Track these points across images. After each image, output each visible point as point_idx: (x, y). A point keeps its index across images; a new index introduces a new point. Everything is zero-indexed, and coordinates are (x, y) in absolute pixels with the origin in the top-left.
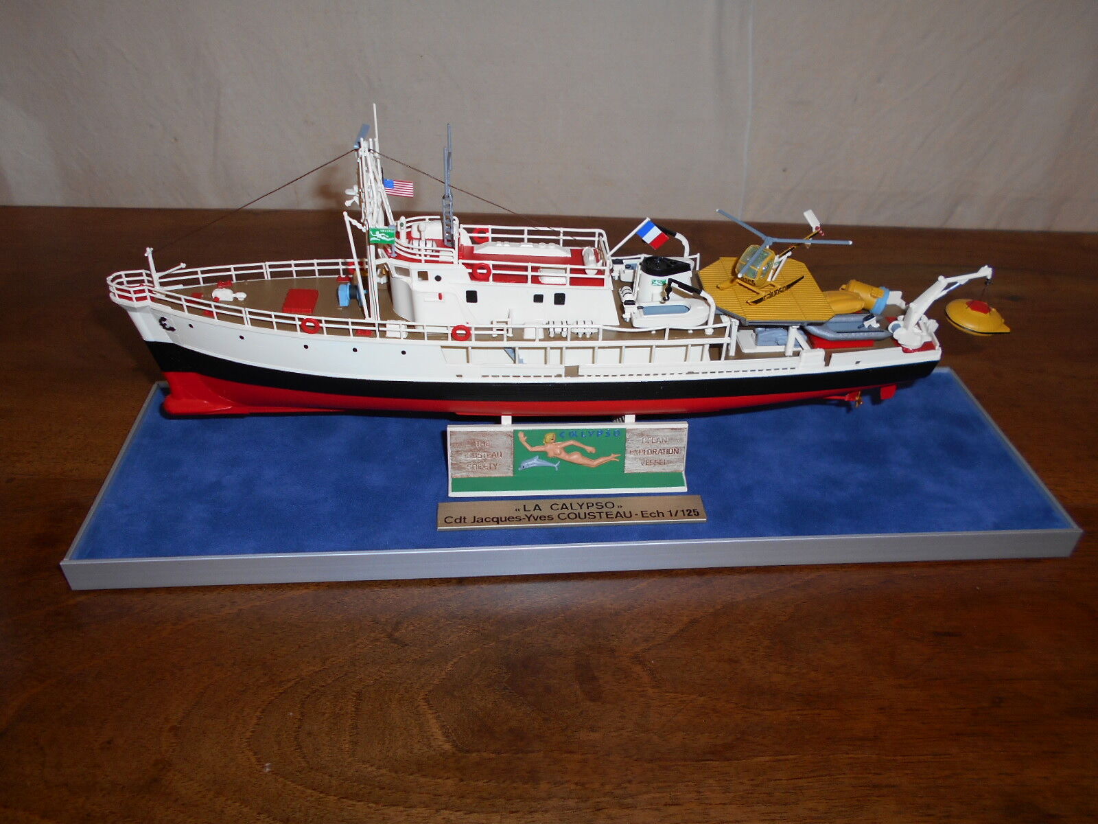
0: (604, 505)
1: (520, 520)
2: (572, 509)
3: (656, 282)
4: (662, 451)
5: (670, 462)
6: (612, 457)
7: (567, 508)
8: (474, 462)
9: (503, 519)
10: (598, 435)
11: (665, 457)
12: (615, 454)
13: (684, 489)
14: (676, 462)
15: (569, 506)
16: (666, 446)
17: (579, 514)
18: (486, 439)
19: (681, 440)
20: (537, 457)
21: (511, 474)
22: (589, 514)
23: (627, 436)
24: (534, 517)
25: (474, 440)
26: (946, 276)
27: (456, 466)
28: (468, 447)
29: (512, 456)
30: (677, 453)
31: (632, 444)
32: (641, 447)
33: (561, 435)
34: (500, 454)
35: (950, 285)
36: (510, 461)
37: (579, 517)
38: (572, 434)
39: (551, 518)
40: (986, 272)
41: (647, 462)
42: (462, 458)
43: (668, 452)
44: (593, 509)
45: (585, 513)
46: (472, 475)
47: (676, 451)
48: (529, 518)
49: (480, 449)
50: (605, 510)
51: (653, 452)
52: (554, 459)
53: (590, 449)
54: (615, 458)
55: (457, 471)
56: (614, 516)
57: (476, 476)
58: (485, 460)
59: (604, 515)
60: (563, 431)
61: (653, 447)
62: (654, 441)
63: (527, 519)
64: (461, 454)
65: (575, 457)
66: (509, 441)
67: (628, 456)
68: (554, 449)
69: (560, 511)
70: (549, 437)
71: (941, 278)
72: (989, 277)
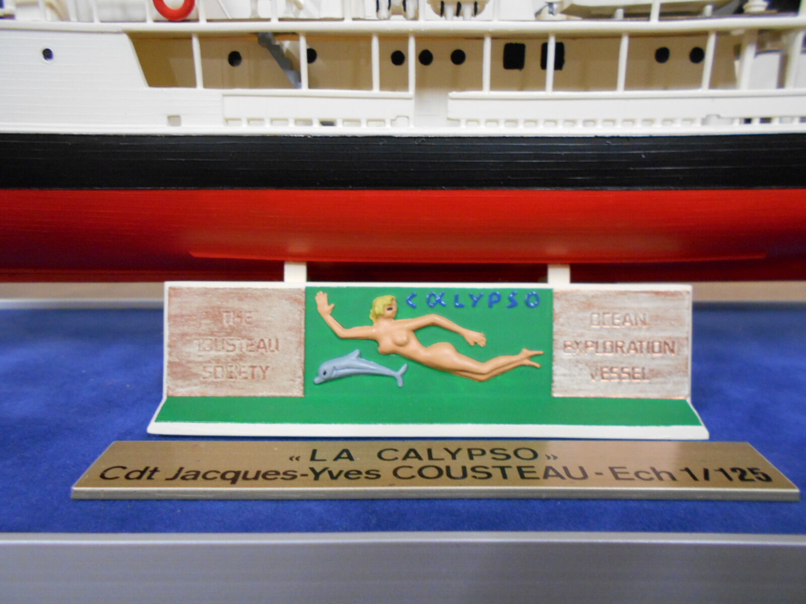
0: (511, 453)
1: (294, 477)
2: (430, 457)
4: (636, 347)
5: (655, 374)
6: (523, 356)
7: (418, 457)
8: (218, 360)
9: (251, 475)
10: (491, 304)
11: (643, 361)
12: (530, 349)
13: (701, 432)
14: (670, 373)
15: (424, 454)
16: (644, 334)
17: (448, 468)
18: (245, 306)
19: (679, 320)
20: (357, 352)
21: (297, 391)
22: (473, 469)
23: (557, 306)
24: (330, 473)
25: (219, 308)
27: (179, 369)
28: (206, 325)
29: (302, 350)
30: (672, 351)
31: (568, 327)
32: (589, 336)
33: (409, 304)
34: (273, 343)
36: (296, 359)
37: (449, 475)
38: (434, 301)
39: (374, 475)
41: (603, 373)
42: (194, 351)
43: (650, 349)
44: (487, 461)
45: (464, 469)
46: (211, 392)
47: (668, 346)
48: (317, 476)
49: (233, 331)
50: (514, 462)
51: (615, 348)
53: (473, 336)
54: (531, 358)
55: (180, 382)
56: (540, 474)
57: (222, 392)
58: (241, 357)
59: (512, 473)
60: (413, 294)
61: (616, 336)
62: (617, 321)
63: (312, 475)
64: (190, 342)
65: (442, 353)
66: (296, 315)
67: (561, 355)
69: (399, 463)
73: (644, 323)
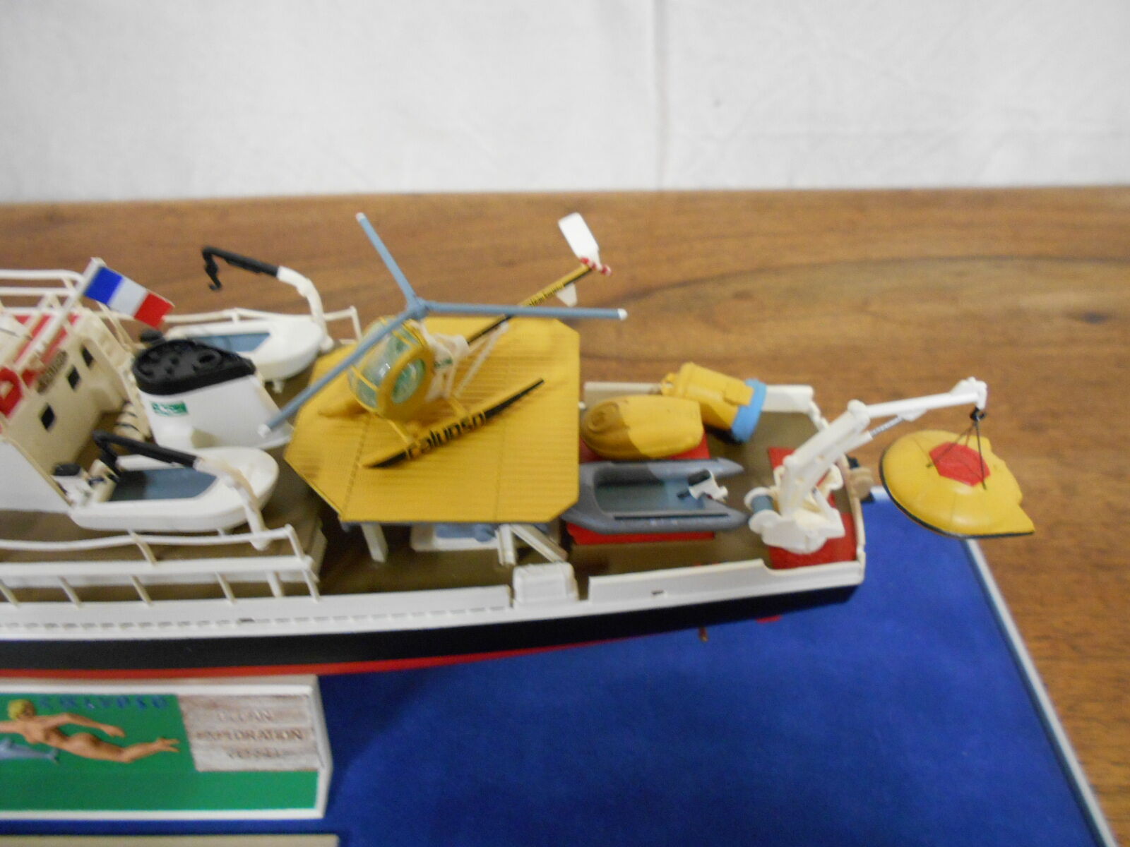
3: (162, 408)
4: (266, 735)
5: (287, 753)
6: (161, 744)
11: (274, 745)
13: (315, 813)
14: (302, 752)
16: (271, 725)
19: (301, 716)
20: (7, 740)
23: (183, 707)
26: (868, 401)
30: (300, 737)
31: (195, 722)
32: (220, 727)
35: (875, 422)
38: (68, 703)
40: (972, 392)
41: (240, 754)
43: (280, 736)
47: (295, 734)
51: (248, 735)
52: (40, 747)
54: (168, 746)
61: (246, 727)
62: (243, 716)
65: (78, 746)
67: (196, 742)
68: (34, 730)
70: (15, 708)
71: (855, 405)
72: (981, 405)
73: (269, 718)
